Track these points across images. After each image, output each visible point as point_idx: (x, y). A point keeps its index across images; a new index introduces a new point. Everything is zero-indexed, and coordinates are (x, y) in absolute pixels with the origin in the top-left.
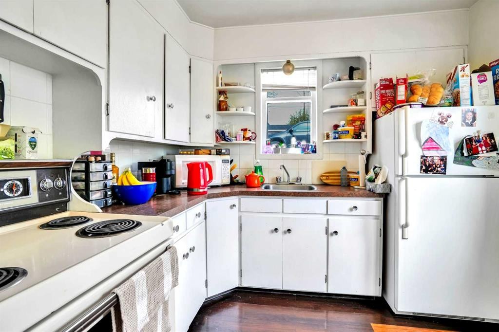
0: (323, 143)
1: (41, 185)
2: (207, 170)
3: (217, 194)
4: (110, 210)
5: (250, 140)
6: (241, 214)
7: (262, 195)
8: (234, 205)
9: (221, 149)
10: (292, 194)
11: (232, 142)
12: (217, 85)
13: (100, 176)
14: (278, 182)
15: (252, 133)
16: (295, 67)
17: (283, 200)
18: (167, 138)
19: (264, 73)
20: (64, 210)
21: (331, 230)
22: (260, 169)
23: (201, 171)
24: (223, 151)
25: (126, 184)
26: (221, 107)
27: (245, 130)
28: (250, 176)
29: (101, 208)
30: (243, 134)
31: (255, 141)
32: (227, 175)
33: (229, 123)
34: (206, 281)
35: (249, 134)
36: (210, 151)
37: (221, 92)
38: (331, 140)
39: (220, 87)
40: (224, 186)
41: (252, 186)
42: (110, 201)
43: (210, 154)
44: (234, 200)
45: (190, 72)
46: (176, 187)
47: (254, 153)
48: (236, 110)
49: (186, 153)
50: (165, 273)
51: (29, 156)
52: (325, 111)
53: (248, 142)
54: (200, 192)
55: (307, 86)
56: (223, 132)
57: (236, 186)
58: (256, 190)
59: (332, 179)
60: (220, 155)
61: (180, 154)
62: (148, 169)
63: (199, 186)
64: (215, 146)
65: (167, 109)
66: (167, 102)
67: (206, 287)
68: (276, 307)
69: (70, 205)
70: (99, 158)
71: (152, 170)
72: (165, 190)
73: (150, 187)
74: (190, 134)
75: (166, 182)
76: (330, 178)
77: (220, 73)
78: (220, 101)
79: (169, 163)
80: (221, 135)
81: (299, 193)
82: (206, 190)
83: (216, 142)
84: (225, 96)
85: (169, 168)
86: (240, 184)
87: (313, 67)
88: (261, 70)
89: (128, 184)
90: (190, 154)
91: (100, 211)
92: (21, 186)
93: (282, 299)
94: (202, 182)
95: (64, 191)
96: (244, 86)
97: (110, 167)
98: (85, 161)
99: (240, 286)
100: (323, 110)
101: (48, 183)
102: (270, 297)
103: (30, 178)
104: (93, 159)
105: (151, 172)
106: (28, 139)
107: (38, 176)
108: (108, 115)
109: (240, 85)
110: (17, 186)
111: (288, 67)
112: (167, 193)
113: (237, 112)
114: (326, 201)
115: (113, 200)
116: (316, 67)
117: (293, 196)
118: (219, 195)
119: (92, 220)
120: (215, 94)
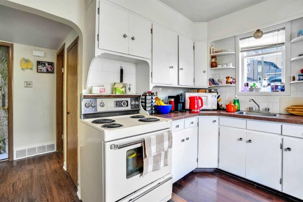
0: (291, 84)
1: (132, 103)
2: (200, 101)
3: (204, 113)
4: (153, 115)
5: (231, 84)
6: (220, 126)
7: (232, 117)
8: (215, 121)
9: (211, 90)
10: (253, 118)
11: (219, 85)
12: (211, 54)
13: (150, 101)
14: (250, 110)
15: (233, 79)
16: (264, 32)
17: (246, 121)
18: (180, 84)
19: (242, 40)
20: (138, 113)
21: (285, 147)
22: (238, 101)
23: (196, 101)
24: (213, 90)
25: (159, 105)
26: (213, 65)
27: (228, 78)
28: (228, 105)
29: (150, 114)
30: (226, 80)
31: (235, 84)
32: (215, 104)
33: (218, 74)
34: (197, 159)
35: (230, 80)
36: (206, 90)
37: (213, 57)
38: (296, 81)
39: (212, 54)
40: (213, 110)
41: (230, 111)
42: (154, 112)
43: (206, 92)
44: (216, 118)
45: (194, 49)
46: (186, 109)
47: (234, 91)
48: (222, 66)
49: (192, 91)
50: (165, 140)
51: (129, 93)
52: (292, 59)
53: (230, 85)
54: (195, 112)
55: (276, 43)
56: (213, 80)
57: (221, 111)
58: (232, 113)
59: (297, 111)
60: (211, 92)
61: (190, 92)
62: (171, 99)
63: (194, 108)
64: (209, 87)
65: (180, 71)
66: (180, 67)
67: (197, 162)
68: (239, 187)
69: (140, 111)
70: (150, 94)
71: (173, 100)
72: (179, 109)
73: (169, 107)
74: (194, 82)
75: (180, 106)
76: (296, 110)
77: (212, 46)
78: (212, 62)
79: (181, 97)
80: (212, 81)
81: (258, 117)
82: (198, 110)
83: (210, 85)
84: (215, 59)
85: (181, 99)
86: (224, 110)
87: (283, 28)
88: (240, 39)
89: (160, 105)
90: (195, 92)
91: (149, 115)
92: (126, 103)
93: (245, 184)
94: (196, 107)
95: (138, 105)
96: (227, 51)
97: (154, 97)
98: (145, 95)
99: (218, 168)
100: (291, 59)
101: (133, 103)
102: (236, 180)
103: (128, 101)
104: (148, 94)
105: (172, 101)
106: (128, 87)
107: (131, 100)
108: (152, 77)
109: (225, 51)
110: (125, 103)
111: (258, 34)
112: (180, 111)
113: (223, 67)
114: (281, 125)
115: (155, 111)
116: (285, 28)
117: (253, 119)
118: (206, 114)
119: (145, 117)
120: (209, 58)
